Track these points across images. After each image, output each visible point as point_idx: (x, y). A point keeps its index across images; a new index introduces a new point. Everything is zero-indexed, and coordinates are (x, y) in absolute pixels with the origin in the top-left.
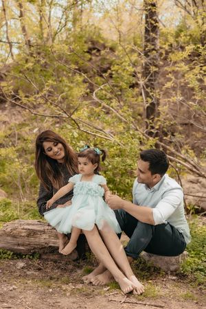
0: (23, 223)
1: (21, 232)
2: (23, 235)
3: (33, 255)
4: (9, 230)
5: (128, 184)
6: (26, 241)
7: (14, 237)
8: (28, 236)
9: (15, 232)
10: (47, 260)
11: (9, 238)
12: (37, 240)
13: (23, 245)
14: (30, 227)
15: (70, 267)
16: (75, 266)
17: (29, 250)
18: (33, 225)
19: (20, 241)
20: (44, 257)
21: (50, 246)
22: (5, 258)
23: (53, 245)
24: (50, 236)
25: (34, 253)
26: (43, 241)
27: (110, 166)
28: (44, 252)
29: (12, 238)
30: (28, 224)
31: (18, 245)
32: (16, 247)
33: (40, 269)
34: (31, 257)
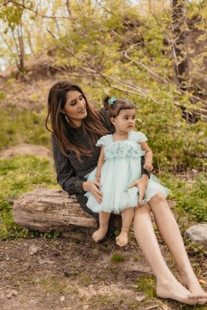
0: (41, 194)
1: (37, 206)
2: (39, 209)
3: (52, 233)
4: (24, 203)
5: (163, 140)
6: (43, 217)
7: (30, 211)
8: (45, 211)
9: (30, 205)
10: (68, 239)
11: (24, 213)
12: (55, 216)
13: (40, 222)
14: (48, 200)
15: (95, 251)
16: (101, 250)
17: (47, 228)
18: (52, 196)
19: (36, 216)
20: (66, 235)
21: (70, 225)
22: (19, 237)
23: (73, 223)
24: (70, 212)
25: (54, 231)
26: (61, 217)
27: (144, 123)
28: (64, 231)
29: (27, 214)
30: (47, 196)
31: (35, 221)
32: (32, 224)
33: (57, 255)
34: (50, 236)
